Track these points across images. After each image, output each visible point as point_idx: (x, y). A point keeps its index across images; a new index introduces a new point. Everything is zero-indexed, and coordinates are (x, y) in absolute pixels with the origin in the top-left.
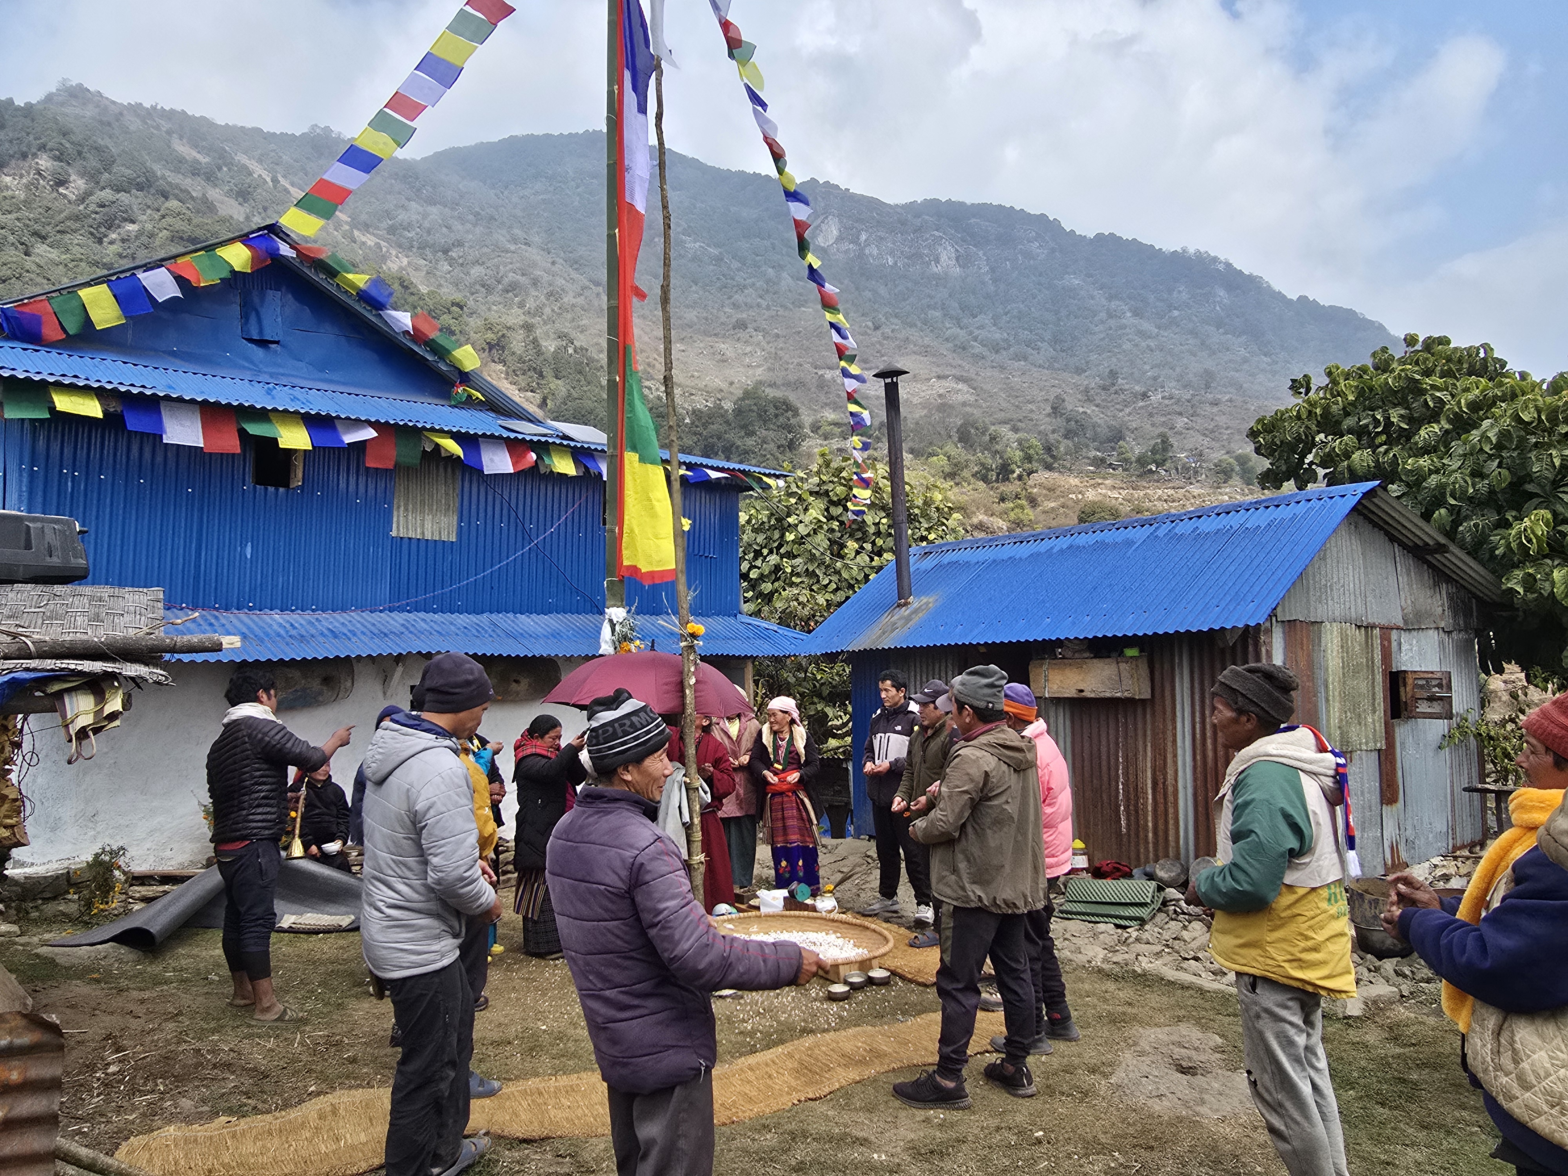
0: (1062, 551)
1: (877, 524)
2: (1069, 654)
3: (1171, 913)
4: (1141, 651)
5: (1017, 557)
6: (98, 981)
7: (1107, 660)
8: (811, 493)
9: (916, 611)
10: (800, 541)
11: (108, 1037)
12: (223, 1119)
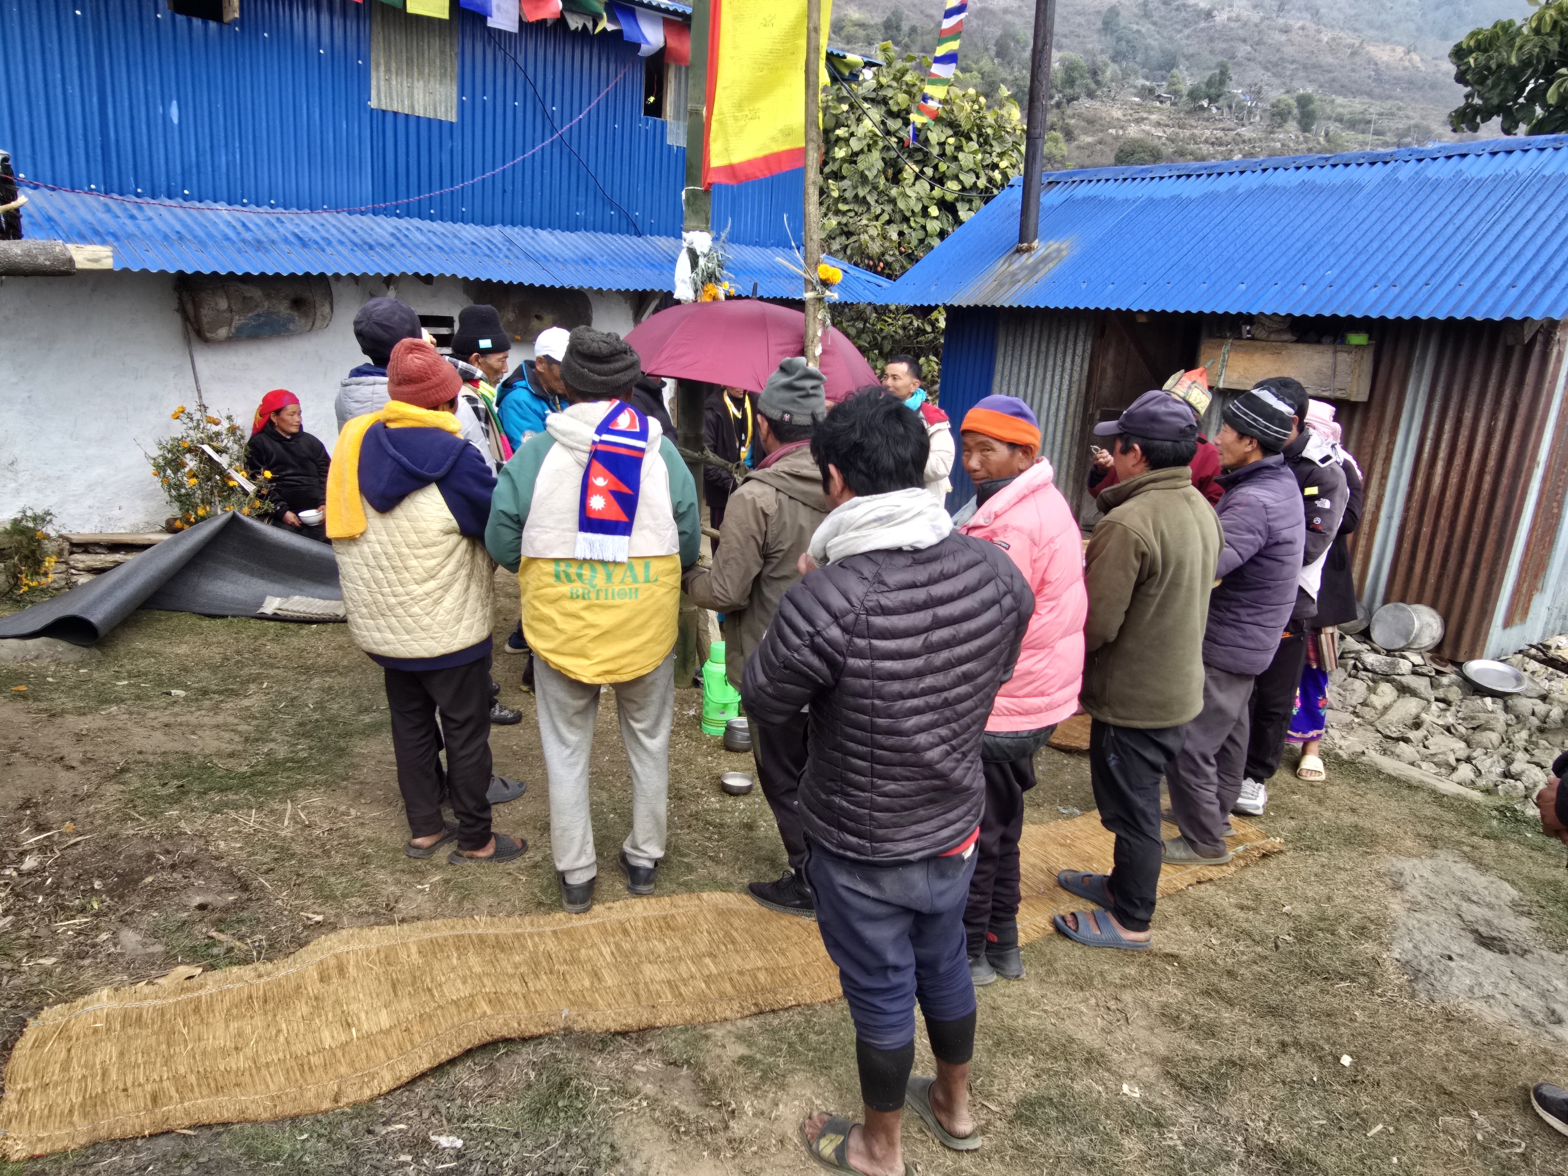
0: (1251, 193)
1: (942, 144)
2: (1263, 334)
3: (1349, 667)
4: (1370, 339)
5: (1184, 196)
6: (24, 697)
7: (1320, 348)
8: (865, 99)
9: (1044, 260)
10: (852, 158)
11: (26, 804)
12: (183, 970)
